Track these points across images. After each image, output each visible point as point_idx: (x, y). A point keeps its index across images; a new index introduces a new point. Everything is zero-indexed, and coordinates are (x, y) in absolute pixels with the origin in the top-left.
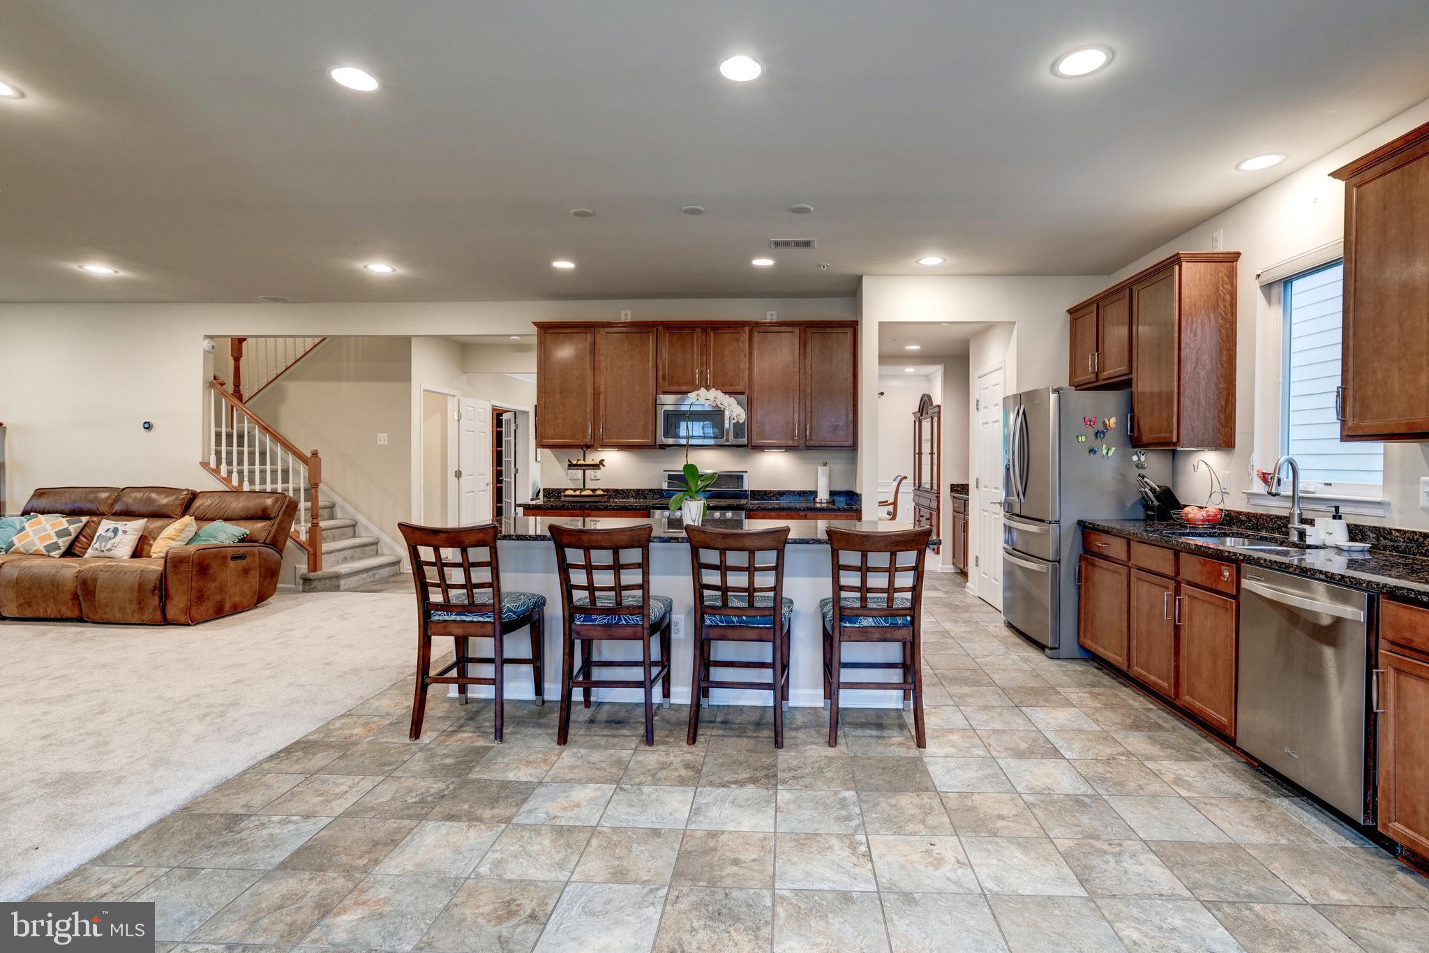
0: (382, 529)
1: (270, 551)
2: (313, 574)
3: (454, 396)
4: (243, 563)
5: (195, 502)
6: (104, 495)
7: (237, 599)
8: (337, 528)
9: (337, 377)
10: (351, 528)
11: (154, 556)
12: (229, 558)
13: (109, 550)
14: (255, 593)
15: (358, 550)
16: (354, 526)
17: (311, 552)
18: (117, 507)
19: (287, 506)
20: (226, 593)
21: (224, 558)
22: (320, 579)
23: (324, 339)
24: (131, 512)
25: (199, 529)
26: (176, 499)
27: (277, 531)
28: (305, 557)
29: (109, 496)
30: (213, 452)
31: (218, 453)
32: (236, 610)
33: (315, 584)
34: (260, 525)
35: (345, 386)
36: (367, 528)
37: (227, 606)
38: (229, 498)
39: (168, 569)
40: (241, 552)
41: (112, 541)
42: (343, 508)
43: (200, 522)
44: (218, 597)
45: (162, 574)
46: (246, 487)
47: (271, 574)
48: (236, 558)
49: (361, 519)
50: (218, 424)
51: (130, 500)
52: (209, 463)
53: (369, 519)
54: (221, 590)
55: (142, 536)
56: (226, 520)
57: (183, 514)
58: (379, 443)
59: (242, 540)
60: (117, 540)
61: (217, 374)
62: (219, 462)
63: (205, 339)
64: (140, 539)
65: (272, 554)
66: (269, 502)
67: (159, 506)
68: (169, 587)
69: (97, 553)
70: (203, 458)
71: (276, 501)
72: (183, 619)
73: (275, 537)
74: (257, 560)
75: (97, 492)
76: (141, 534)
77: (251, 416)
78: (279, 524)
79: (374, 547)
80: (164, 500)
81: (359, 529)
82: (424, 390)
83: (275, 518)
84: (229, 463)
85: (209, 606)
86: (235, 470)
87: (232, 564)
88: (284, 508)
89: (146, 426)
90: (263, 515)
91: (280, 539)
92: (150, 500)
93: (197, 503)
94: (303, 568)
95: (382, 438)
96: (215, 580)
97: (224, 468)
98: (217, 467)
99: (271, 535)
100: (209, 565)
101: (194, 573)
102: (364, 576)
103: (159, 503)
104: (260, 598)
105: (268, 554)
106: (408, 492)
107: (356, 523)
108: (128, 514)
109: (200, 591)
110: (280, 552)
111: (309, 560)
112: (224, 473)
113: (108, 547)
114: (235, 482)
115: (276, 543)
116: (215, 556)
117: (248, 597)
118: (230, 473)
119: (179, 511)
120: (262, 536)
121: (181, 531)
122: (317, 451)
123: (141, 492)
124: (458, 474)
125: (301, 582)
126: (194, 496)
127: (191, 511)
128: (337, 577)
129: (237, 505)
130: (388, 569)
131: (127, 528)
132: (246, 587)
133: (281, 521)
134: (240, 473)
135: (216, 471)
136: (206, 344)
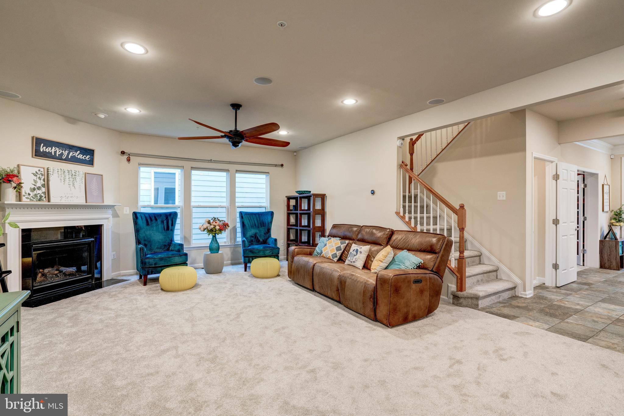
0: (500, 261)
1: (436, 276)
2: (459, 293)
3: (552, 162)
4: (420, 285)
5: (393, 237)
6: (355, 229)
7: (416, 311)
8: (470, 257)
9: (468, 156)
10: (478, 258)
11: (373, 271)
12: (412, 282)
13: (354, 262)
14: (427, 308)
15: (485, 275)
16: (480, 256)
17: (459, 278)
18: (360, 236)
19: (446, 245)
20: (410, 307)
21: (409, 282)
22: (465, 298)
23: (469, 123)
24: (364, 240)
25: (395, 255)
26: (384, 234)
27: (440, 262)
28: (454, 280)
29: (357, 230)
30: (402, 206)
31: (404, 207)
32: (416, 318)
33: (461, 300)
34: (429, 257)
35: (473, 161)
36: (489, 259)
37: (410, 316)
38: (411, 236)
39: (378, 285)
40: (419, 278)
41: (355, 257)
42: (472, 244)
43: (395, 250)
44: (405, 310)
45: (375, 287)
46: (419, 228)
47: (436, 293)
48: (417, 281)
49: (485, 252)
50: (404, 191)
51: (364, 234)
52: (400, 213)
53: (490, 252)
54: (407, 305)
55: (368, 255)
56: (409, 250)
57: (387, 245)
58: (499, 198)
59: (419, 267)
60: (357, 257)
61: (404, 160)
62: (404, 213)
63: (398, 140)
64: (367, 257)
65: (437, 279)
66: (434, 240)
67: (376, 237)
68: (378, 298)
69: (350, 263)
70: (397, 210)
71: (438, 241)
72: (385, 322)
73: (438, 267)
74: (428, 284)
75: (352, 227)
76: (368, 254)
77: (422, 183)
78: (441, 258)
79: (495, 273)
80: (379, 234)
81: (484, 260)
82: (535, 158)
83: (438, 253)
84: (410, 212)
85: (400, 316)
86: (413, 217)
87: (414, 286)
88: (444, 246)
89: (372, 192)
90: (430, 250)
91: (442, 268)
92: (372, 234)
93: (394, 237)
94: (453, 287)
95: (502, 195)
96: (404, 298)
97: (407, 215)
98: (404, 215)
99: (436, 265)
100: (400, 287)
101: (392, 292)
102: (493, 297)
103: (376, 236)
104: (429, 310)
105: (434, 279)
106: (523, 236)
107: (482, 254)
108: (363, 241)
109: (395, 305)
110: (441, 277)
111: (457, 283)
112: (407, 219)
113: (354, 260)
114: (413, 225)
115: (439, 271)
116: (404, 280)
117: (422, 311)
118: (410, 218)
119: (385, 242)
120: (430, 265)
121: (386, 257)
122: (463, 205)
123: (369, 228)
124: (556, 222)
125: (452, 297)
126: (392, 232)
127: (391, 242)
128: (477, 298)
129: (416, 240)
130: (508, 293)
131: (362, 250)
132: (422, 303)
133: (443, 256)
134: (416, 218)
135: (403, 218)
136: (399, 142)
